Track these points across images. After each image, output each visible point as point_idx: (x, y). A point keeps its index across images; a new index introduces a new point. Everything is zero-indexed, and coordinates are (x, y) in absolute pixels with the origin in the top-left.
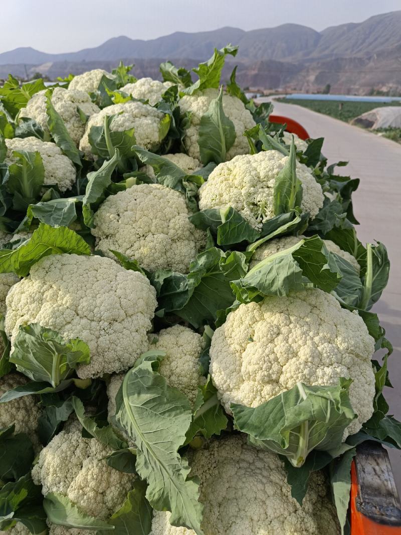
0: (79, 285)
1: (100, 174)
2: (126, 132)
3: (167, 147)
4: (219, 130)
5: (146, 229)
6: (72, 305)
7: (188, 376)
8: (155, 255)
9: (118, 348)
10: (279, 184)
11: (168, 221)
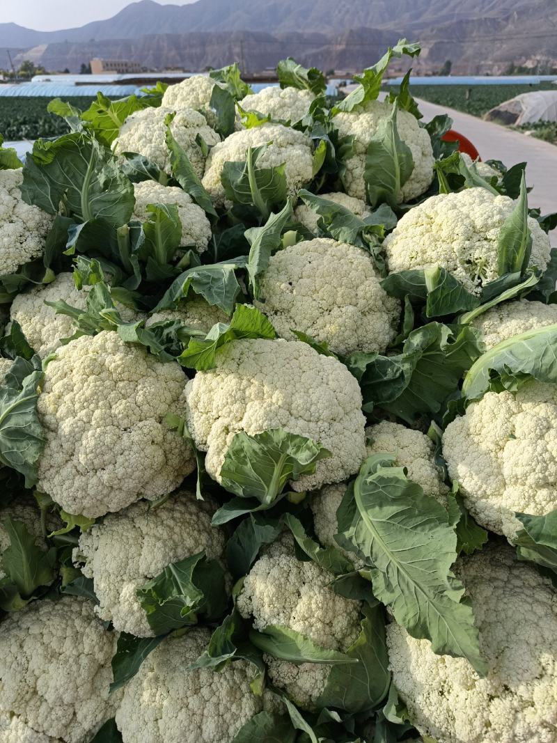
0: (287, 378)
1: (269, 231)
2: (276, 169)
3: (319, 184)
4: (392, 160)
5: (331, 300)
6: (285, 403)
7: (429, 483)
8: (346, 334)
9: (343, 453)
10: (506, 236)
11: (355, 288)
